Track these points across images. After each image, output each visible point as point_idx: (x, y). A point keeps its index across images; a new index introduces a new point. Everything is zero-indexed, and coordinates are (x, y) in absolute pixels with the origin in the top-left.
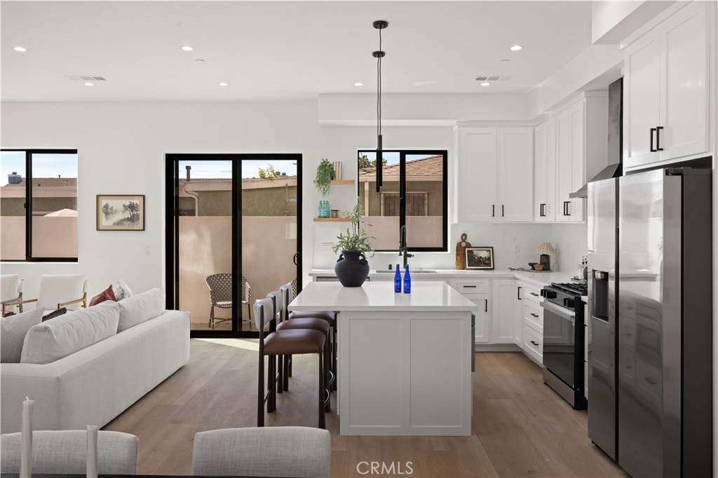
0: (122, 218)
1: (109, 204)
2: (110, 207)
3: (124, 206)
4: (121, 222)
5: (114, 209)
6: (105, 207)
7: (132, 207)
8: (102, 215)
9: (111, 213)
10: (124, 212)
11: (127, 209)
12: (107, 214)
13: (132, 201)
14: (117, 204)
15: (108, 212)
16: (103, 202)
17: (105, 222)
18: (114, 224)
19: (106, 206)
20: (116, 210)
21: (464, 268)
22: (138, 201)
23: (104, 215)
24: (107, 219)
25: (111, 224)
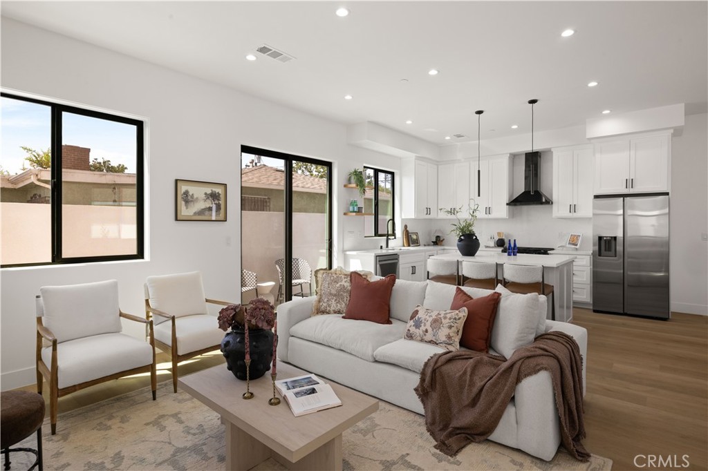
0: (203, 207)
1: (189, 190)
2: (191, 194)
3: (206, 194)
4: (201, 212)
5: (195, 197)
6: (184, 193)
7: (214, 196)
8: (182, 204)
9: (192, 201)
10: (205, 201)
11: (208, 198)
12: (187, 202)
13: (214, 190)
14: (198, 192)
15: (188, 199)
16: (183, 188)
17: (185, 211)
18: (195, 214)
19: (186, 193)
20: (197, 198)
21: (409, 246)
22: (219, 190)
23: (183, 203)
24: (187, 208)
25: (192, 214)
